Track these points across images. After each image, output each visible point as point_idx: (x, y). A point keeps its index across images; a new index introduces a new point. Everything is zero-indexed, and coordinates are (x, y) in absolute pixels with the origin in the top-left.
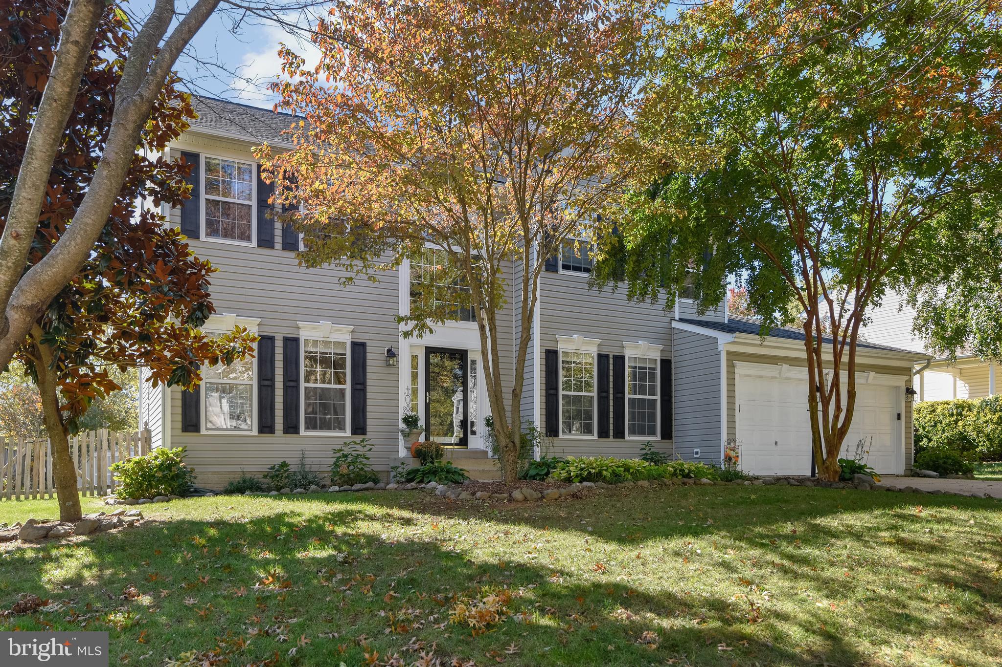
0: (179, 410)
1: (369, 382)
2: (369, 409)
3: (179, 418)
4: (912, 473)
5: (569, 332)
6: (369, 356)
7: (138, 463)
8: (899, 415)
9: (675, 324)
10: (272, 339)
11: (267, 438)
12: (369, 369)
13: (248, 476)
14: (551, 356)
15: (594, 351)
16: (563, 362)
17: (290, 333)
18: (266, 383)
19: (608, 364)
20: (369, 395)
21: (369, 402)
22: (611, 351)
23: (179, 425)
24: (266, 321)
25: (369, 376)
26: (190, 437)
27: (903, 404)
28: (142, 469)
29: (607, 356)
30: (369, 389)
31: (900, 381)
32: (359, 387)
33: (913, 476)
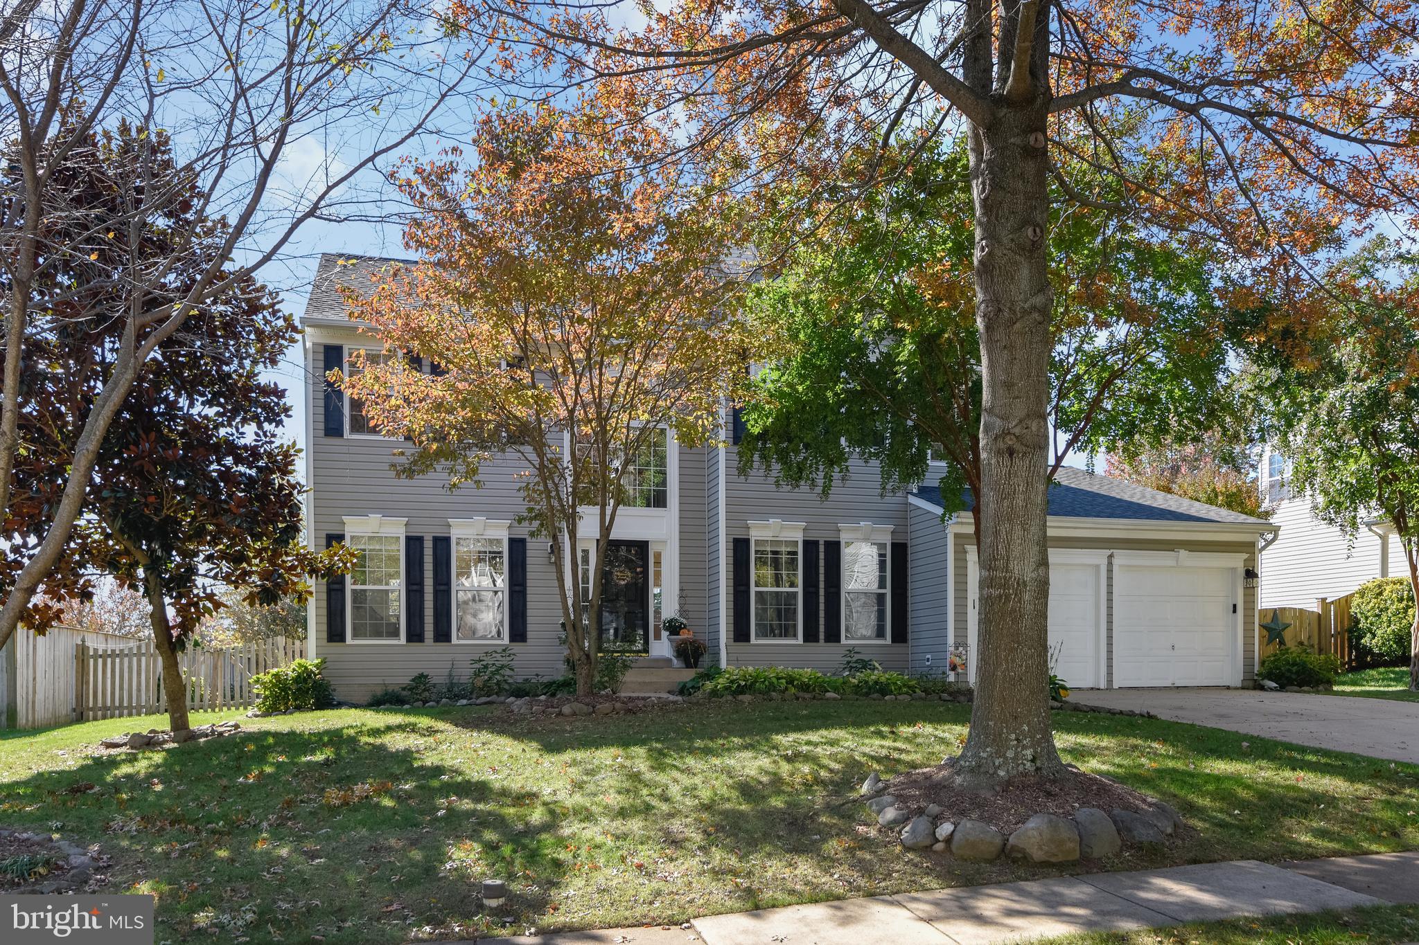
0: (325, 620)
1: (529, 583)
2: (529, 612)
3: (325, 627)
4: (1253, 683)
5: (764, 516)
6: (529, 553)
7: (276, 676)
8: (1235, 606)
9: (912, 499)
10: (420, 539)
11: (416, 647)
12: (529, 568)
13: (390, 689)
14: (740, 547)
15: (799, 537)
16: (757, 552)
17: (440, 533)
18: (415, 587)
19: (818, 552)
20: (529, 597)
21: (529, 605)
22: (822, 536)
23: (325, 635)
24: (414, 521)
25: (529, 575)
26: (336, 647)
27: (1240, 592)
28: (279, 681)
29: (816, 543)
30: (529, 590)
31: (1237, 561)
32: (517, 588)
33: (1254, 688)
